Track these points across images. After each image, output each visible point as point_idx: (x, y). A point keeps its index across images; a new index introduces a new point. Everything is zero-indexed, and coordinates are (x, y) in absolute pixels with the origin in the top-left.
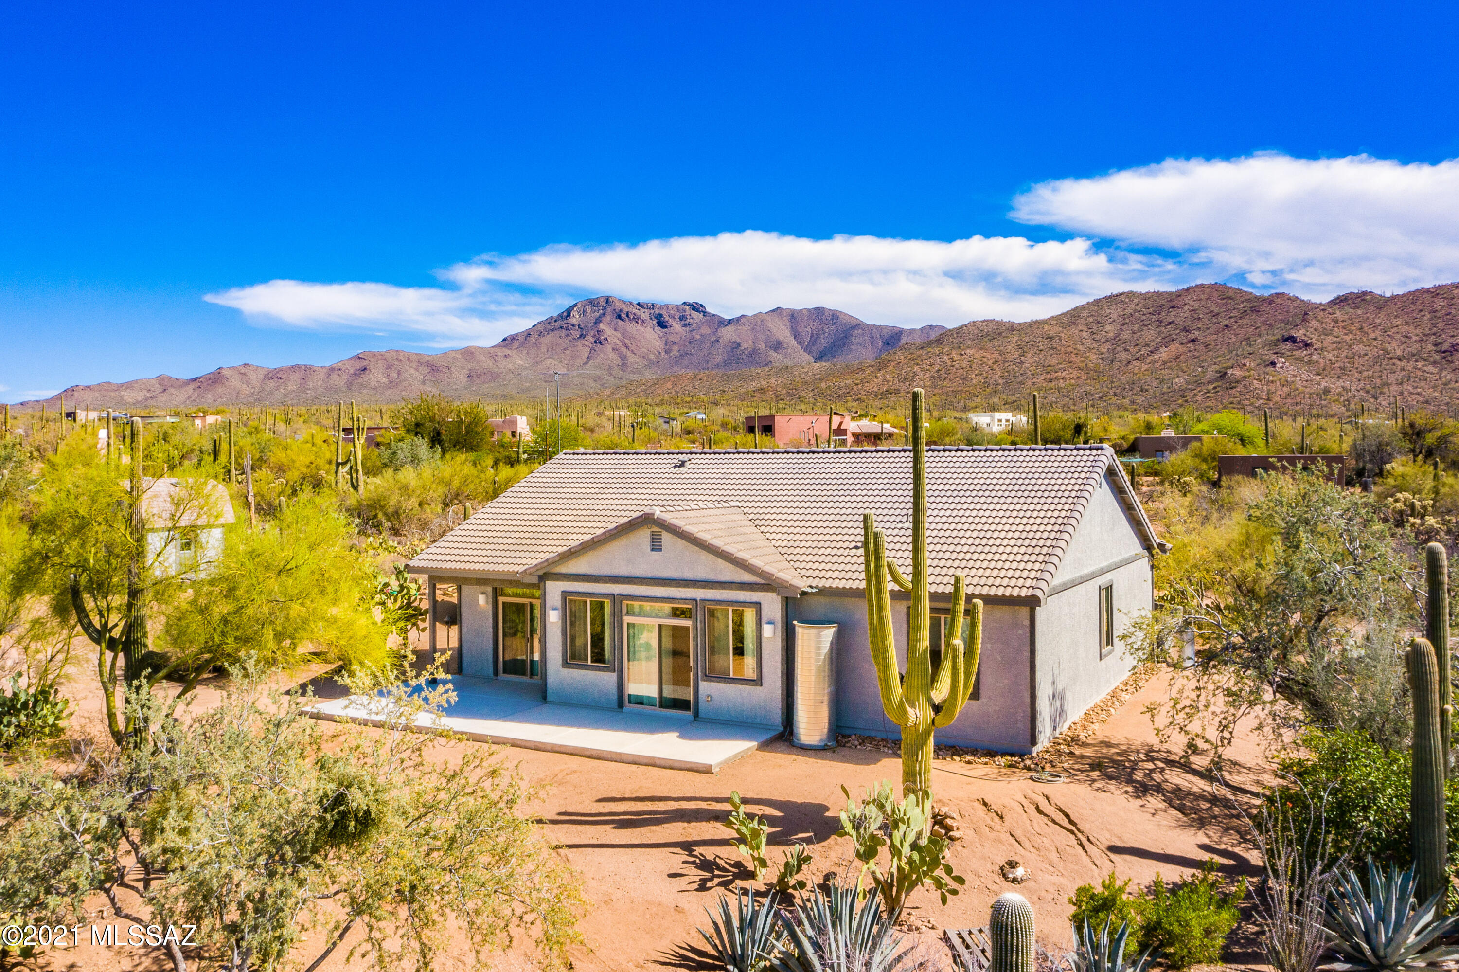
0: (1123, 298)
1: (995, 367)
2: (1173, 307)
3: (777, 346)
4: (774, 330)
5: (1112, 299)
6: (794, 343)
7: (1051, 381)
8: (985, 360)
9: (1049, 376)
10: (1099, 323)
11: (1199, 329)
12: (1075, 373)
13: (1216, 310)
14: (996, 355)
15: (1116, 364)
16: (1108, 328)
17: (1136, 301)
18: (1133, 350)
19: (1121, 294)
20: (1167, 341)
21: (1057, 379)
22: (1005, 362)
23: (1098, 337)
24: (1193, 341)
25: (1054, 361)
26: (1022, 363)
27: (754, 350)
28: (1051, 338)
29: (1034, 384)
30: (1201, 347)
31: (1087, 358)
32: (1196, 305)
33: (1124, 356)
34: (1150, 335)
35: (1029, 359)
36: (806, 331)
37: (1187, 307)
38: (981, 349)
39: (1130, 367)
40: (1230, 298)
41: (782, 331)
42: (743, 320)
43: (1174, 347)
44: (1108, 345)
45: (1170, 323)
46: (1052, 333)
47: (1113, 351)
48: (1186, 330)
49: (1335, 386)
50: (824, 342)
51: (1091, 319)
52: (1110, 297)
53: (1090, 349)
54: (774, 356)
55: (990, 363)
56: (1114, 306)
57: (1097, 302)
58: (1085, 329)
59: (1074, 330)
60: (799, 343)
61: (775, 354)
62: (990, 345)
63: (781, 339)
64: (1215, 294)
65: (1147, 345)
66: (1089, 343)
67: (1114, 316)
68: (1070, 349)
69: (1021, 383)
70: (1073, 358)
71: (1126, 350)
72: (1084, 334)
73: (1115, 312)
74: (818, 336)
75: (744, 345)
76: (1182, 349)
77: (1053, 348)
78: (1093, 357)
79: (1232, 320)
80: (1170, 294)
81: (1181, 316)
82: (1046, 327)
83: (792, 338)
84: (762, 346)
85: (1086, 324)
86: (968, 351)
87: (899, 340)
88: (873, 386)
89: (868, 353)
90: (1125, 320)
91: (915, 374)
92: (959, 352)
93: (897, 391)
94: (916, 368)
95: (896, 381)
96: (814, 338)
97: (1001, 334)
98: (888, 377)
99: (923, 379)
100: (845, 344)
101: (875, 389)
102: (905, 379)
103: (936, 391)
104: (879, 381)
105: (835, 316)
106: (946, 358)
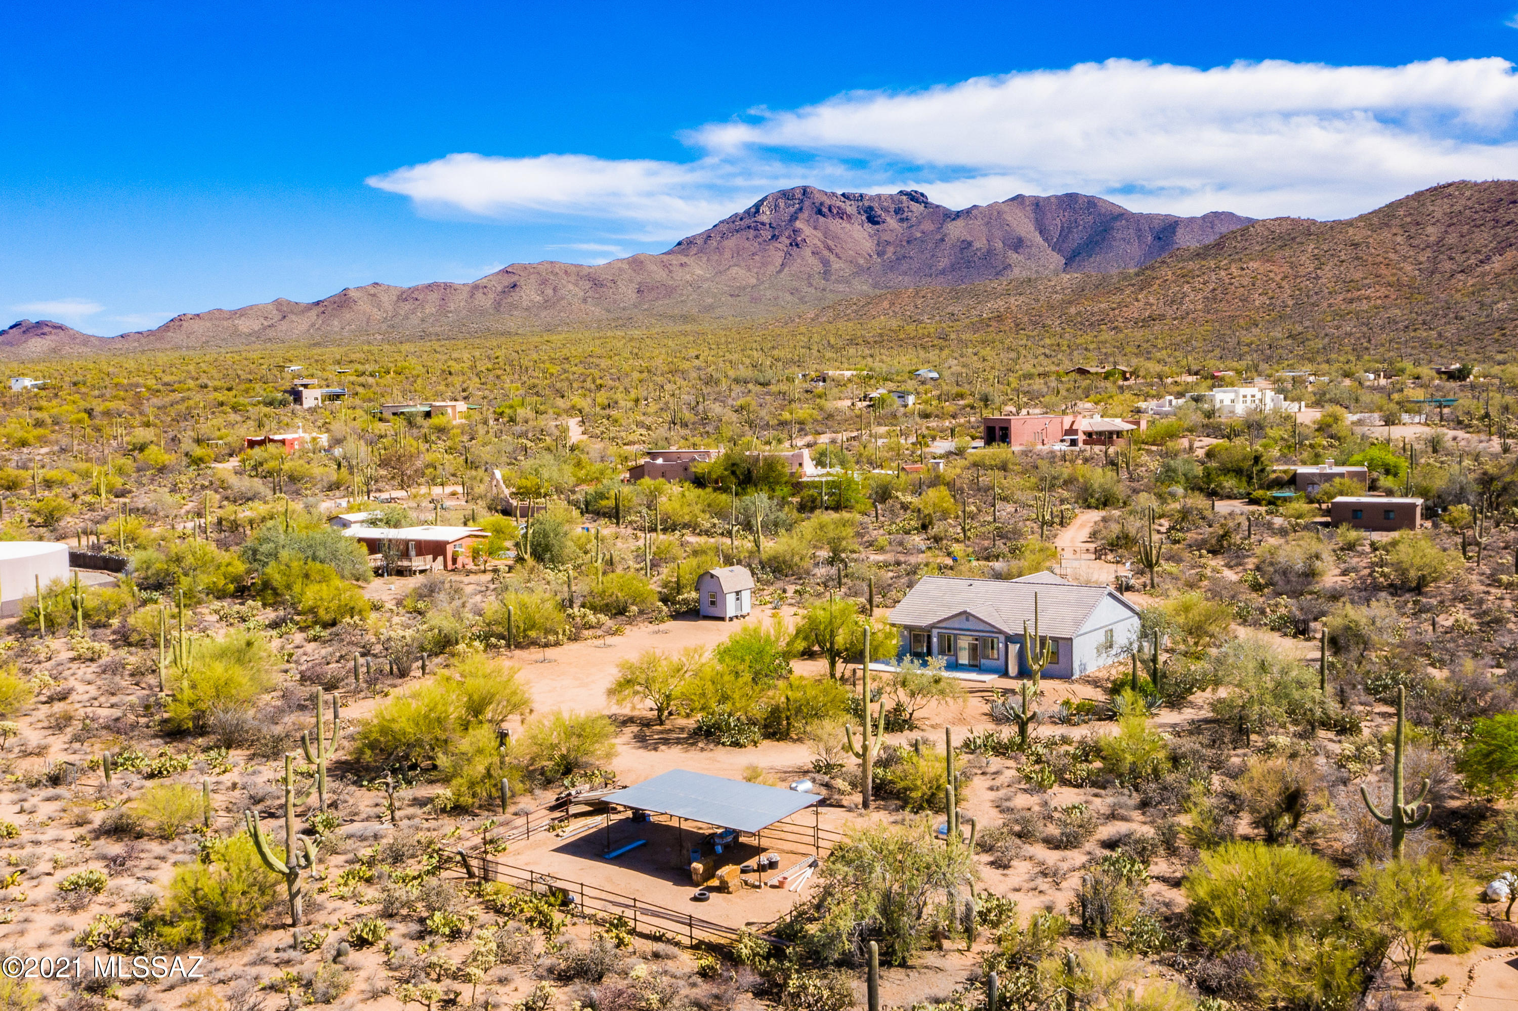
0: (1451, 190)
1: (1284, 283)
3: (1018, 244)
4: (1014, 224)
5: (1438, 192)
6: (1039, 239)
7: (1351, 301)
8: (1272, 275)
9: (1349, 295)
10: (1418, 224)
12: (1383, 291)
14: (1286, 268)
15: (1437, 277)
16: (1430, 230)
17: (1468, 194)
18: (1460, 258)
19: (1450, 185)
20: (1503, 247)
21: (1359, 299)
22: (1296, 277)
23: (1415, 242)
25: (1358, 275)
26: (1318, 278)
27: (989, 251)
28: (1356, 245)
29: (1330, 306)
31: (1401, 269)
33: (1448, 266)
34: (1482, 238)
35: (1328, 272)
36: (1055, 224)
38: (1268, 261)
39: (1453, 281)
41: (1024, 226)
42: (975, 212)
44: (1428, 253)
45: (1509, 223)
46: (1357, 239)
47: (1434, 260)
50: (1077, 238)
51: (1409, 219)
52: (1435, 189)
53: (1405, 258)
54: (1013, 256)
55: (1278, 279)
56: (1439, 202)
57: (1419, 195)
58: (1401, 232)
59: (1386, 234)
60: (1046, 240)
61: (1015, 256)
62: (1278, 255)
63: (1023, 234)
65: (1478, 252)
66: (1404, 250)
67: (1438, 215)
68: (1380, 259)
69: (1314, 305)
70: (1383, 271)
71: (1451, 258)
72: (1399, 239)
73: (1439, 209)
74: (1070, 230)
75: (977, 245)
77: (1357, 258)
78: (1408, 268)
82: (1351, 231)
83: (1037, 234)
84: (999, 245)
85: (1402, 226)
86: (1251, 264)
87: (1174, 233)
88: (1133, 311)
89: (1135, 250)
90: (1452, 220)
91: (1185, 295)
92: (1240, 264)
93: (1162, 317)
94: (1186, 288)
95: (1161, 304)
96: (1065, 232)
97: (1293, 239)
98: (1152, 300)
99: (1194, 300)
100: (1104, 239)
101: (1136, 315)
102: (1173, 302)
103: (1209, 317)
104: (1141, 304)
105: (1092, 203)
106: (1223, 273)
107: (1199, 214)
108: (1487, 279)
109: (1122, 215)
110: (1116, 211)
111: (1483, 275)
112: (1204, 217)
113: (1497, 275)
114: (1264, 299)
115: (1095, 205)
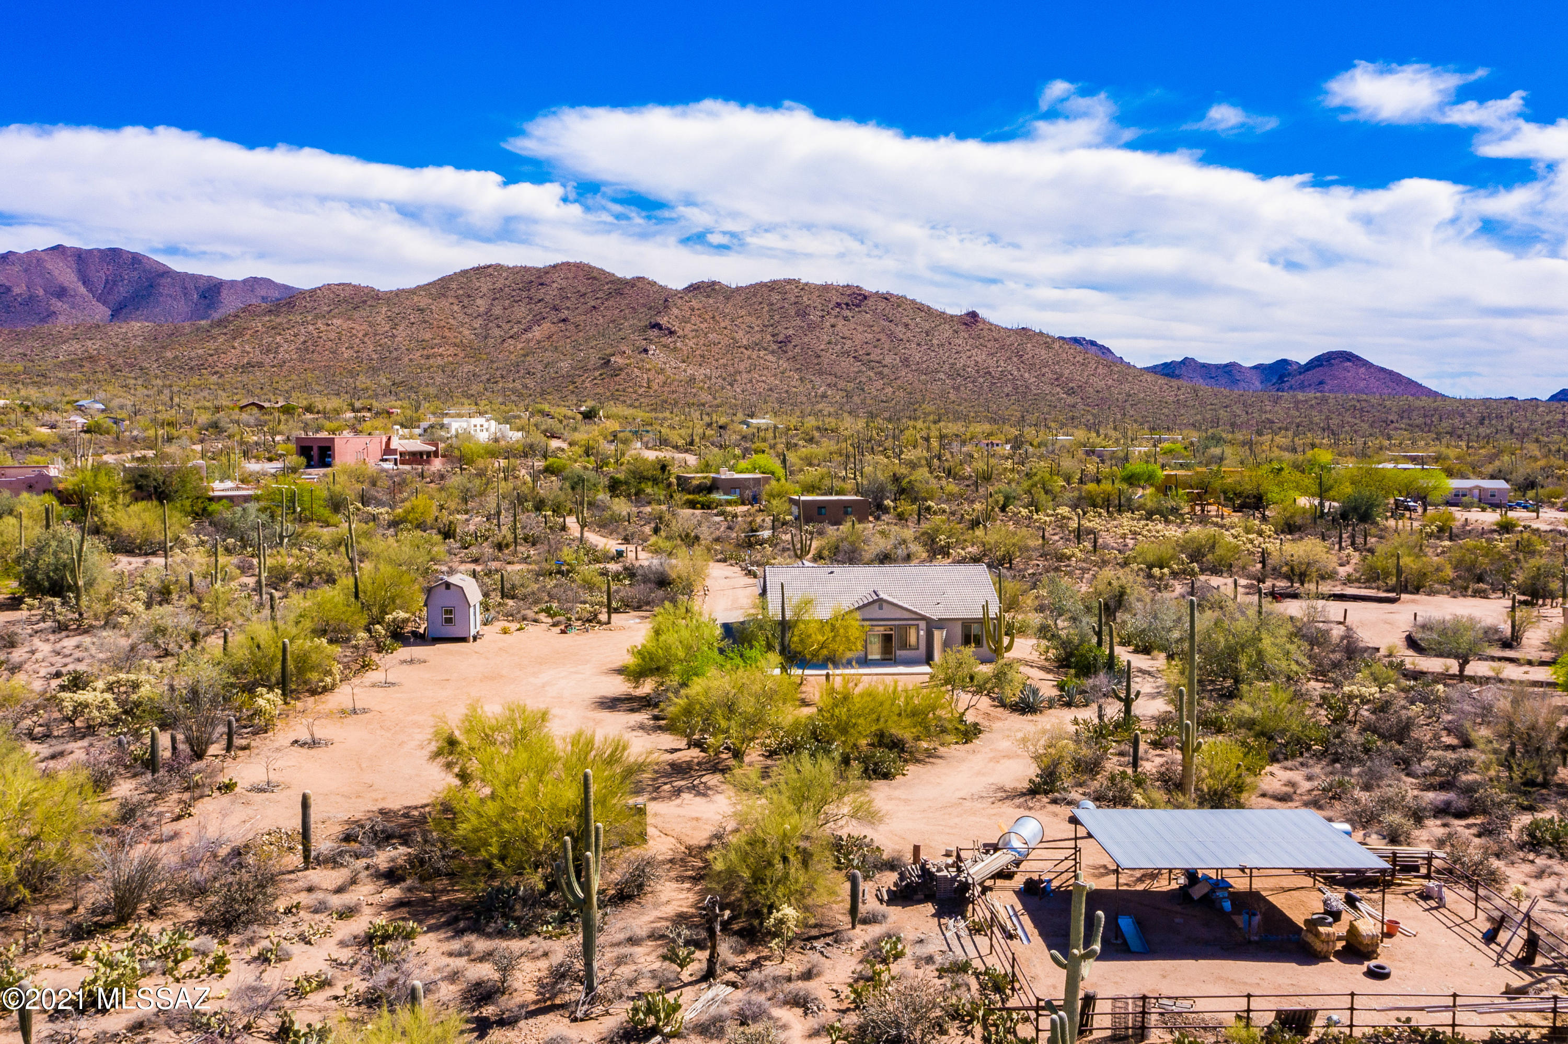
0: (490, 270)
1: (366, 339)
2: (542, 284)
3: (62, 293)
4: (56, 273)
5: (480, 271)
6: (82, 290)
7: (428, 357)
8: (354, 332)
9: (425, 352)
10: (469, 296)
11: (568, 308)
12: (452, 350)
13: (583, 290)
14: (365, 326)
15: (491, 341)
16: (479, 302)
17: (504, 274)
18: (506, 327)
19: (489, 266)
20: (538, 320)
21: (434, 356)
22: (375, 335)
23: (469, 312)
24: (564, 320)
25: (428, 336)
26: (394, 336)
27: (31, 297)
28: (422, 310)
29: (411, 360)
30: (572, 327)
31: (460, 333)
32: (564, 283)
33: (497, 332)
34: (521, 311)
35: (402, 332)
36: (99, 276)
37: (555, 285)
38: (349, 319)
39: (506, 345)
40: (595, 278)
41: (67, 276)
42: (11, 258)
43: (546, 325)
44: (480, 321)
45: (540, 301)
46: (422, 305)
47: (485, 327)
48: (556, 309)
49: (700, 373)
50: (123, 290)
51: (461, 292)
52: (477, 269)
53: (463, 324)
54: (57, 305)
55: (360, 335)
56: (483, 279)
57: (464, 273)
58: (456, 302)
59: (444, 303)
60: (90, 291)
61: (60, 304)
62: (356, 315)
63: (66, 284)
64: (581, 273)
65: (520, 322)
66: (461, 316)
67: (484, 290)
68: (442, 324)
69: (397, 359)
70: (447, 333)
71: (499, 326)
72: (456, 308)
73: (485, 285)
74: (115, 283)
75: (16, 290)
76: (554, 329)
77: (425, 322)
78: (467, 332)
79: (599, 301)
80: (538, 270)
81: (550, 294)
82: (416, 299)
83: (80, 284)
84: (41, 292)
85: (457, 297)
86: (335, 321)
87: (219, 293)
88: (232, 357)
89: (182, 306)
90: (496, 295)
91: (279, 346)
92: (325, 321)
93: (260, 365)
94: (278, 339)
95: (258, 352)
96: (111, 284)
97: (365, 302)
98: (247, 348)
99: (288, 351)
100: (150, 295)
101: (234, 362)
102: (268, 351)
103: (306, 366)
104: (238, 351)
105: (136, 260)
106: (311, 328)
107: (240, 278)
108: (531, 344)
109: (166, 273)
110: (161, 270)
111: (528, 341)
112: (245, 281)
113: (539, 342)
114: (351, 352)
115: (140, 262)
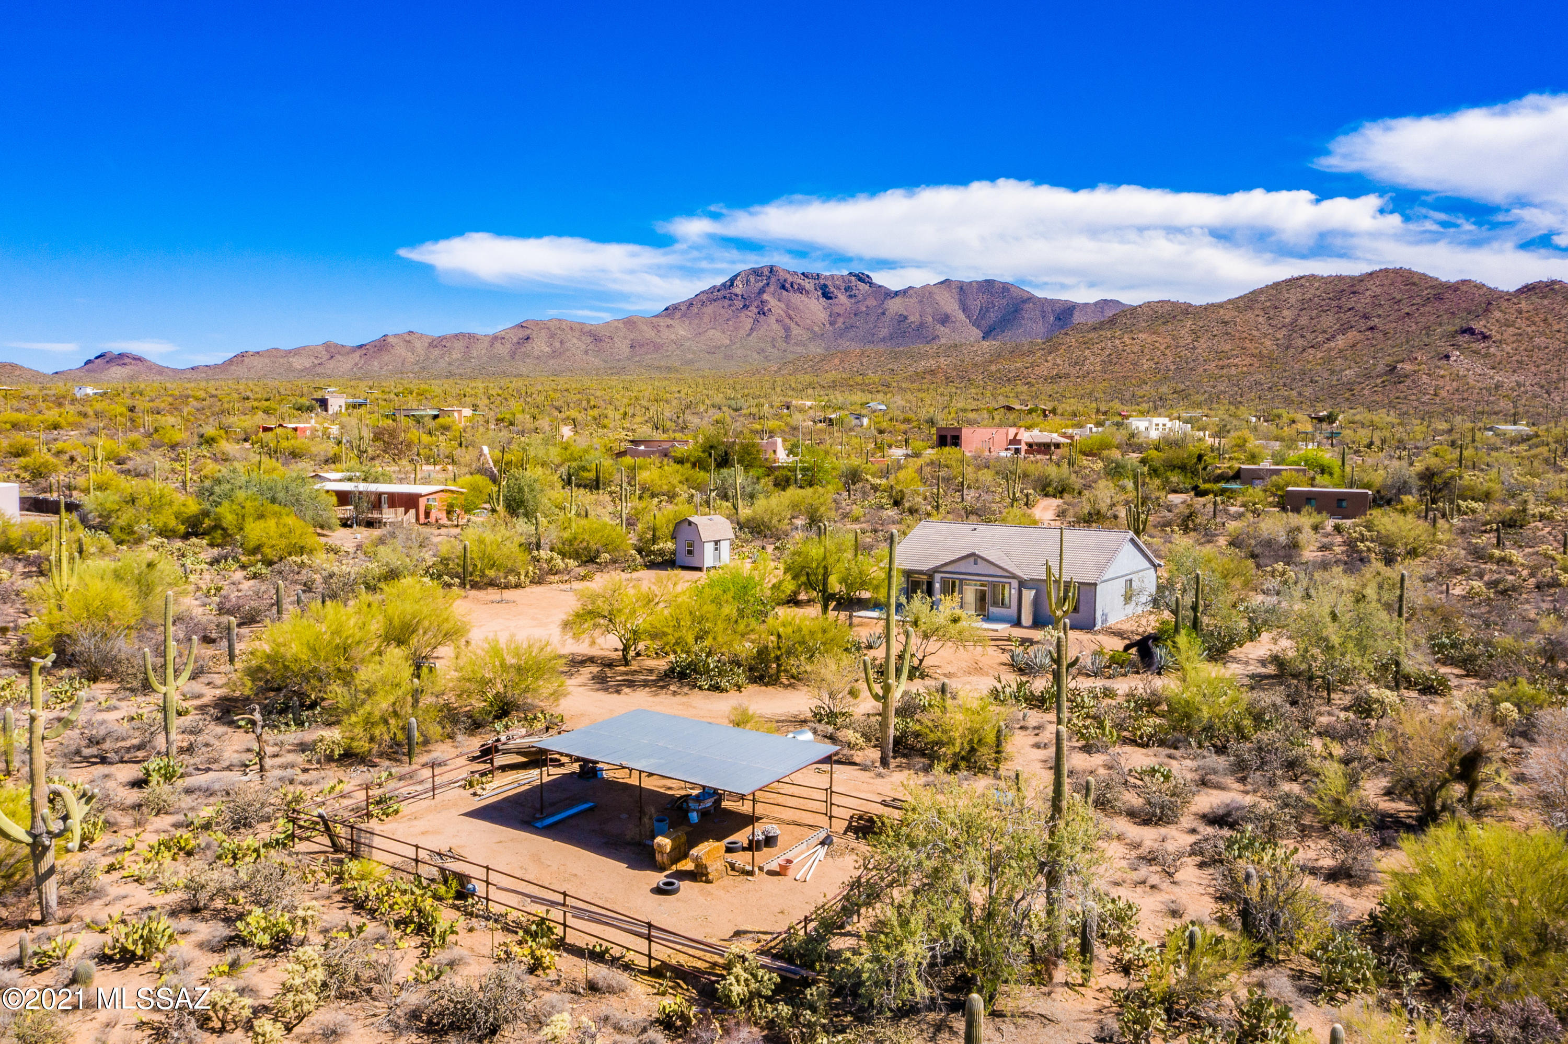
0: (1303, 281)
1: (1167, 352)
2: (1354, 293)
3: (945, 320)
4: (942, 303)
5: (1292, 283)
6: (962, 316)
7: (1222, 367)
8: (1157, 345)
9: (1221, 363)
10: (1276, 308)
11: (1379, 316)
12: (1248, 361)
13: (1398, 297)
14: (1168, 339)
15: (1291, 351)
16: (1286, 313)
17: (1316, 285)
18: (1310, 336)
19: (1302, 277)
20: (1345, 329)
21: (1229, 366)
22: (1177, 347)
23: (1274, 322)
24: (1372, 328)
25: (1227, 347)
26: (1194, 348)
27: (921, 324)
28: (1226, 323)
29: (1205, 370)
30: (1380, 336)
31: (1262, 344)
32: (1378, 291)
33: (1300, 342)
34: (1328, 321)
35: (1202, 344)
36: (975, 305)
37: (1368, 293)
38: (1154, 333)
39: (1305, 354)
40: (1414, 284)
41: (950, 305)
42: (911, 292)
43: (1352, 335)
44: (1284, 331)
45: (1350, 309)
46: (1227, 318)
47: (1289, 337)
48: (1366, 317)
49: (1513, 380)
50: (993, 316)
51: (1268, 304)
52: (1290, 280)
53: (1265, 335)
54: (941, 329)
55: (1162, 348)
56: (1293, 291)
57: (1277, 285)
58: (1262, 313)
59: (1250, 315)
60: (968, 317)
61: (942, 329)
62: (1162, 329)
63: (949, 312)
64: (1399, 279)
65: (1325, 332)
66: (1265, 328)
67: (1293, 300)
68: (1245, 335)
69: (1192, 369)
70: (1248, 344)
71: (1302, 336)
72: (1261, 319)
73: (1294, 297)
74: (987, 310)
75: (911, 319)
76: (1359, 337)
77: (1227, 334)
78: (1268, 343)
79: (1414, 307)
80: (1352, 278)
81: (1362, 302)
82: (1222, 312)
83: (961, 312)
84: (930, 319)
85: (1263, 309)
86: (1140, 335)
87: (1071, 315)
88: (1043, 370)
89: (1039, 328)
90: (1304, 305)
91: (1086, 358)
92: (1131, 335)
93: (1067, 376)
94: (1087, 352)
95: (1067, 365)
96: (984, 311)
97: (1174, 317)
98: (1059, 361)
99: (1093, 362)
100: (1014, 319)
101: (1045, 373)
102: (1076, 363)
103: (1106, 376)
104: (1050, 364)
105: (1005, 288)
106: (1117, 341)
107: (1092, 301)
108: (1332, 353)
109: (1031, 299)
110: (1025, 296)
111: (1330, 350)
112: (1096, 304)
113: (1341, 351)
114: (1151, 364)
115: (1008, 290)
